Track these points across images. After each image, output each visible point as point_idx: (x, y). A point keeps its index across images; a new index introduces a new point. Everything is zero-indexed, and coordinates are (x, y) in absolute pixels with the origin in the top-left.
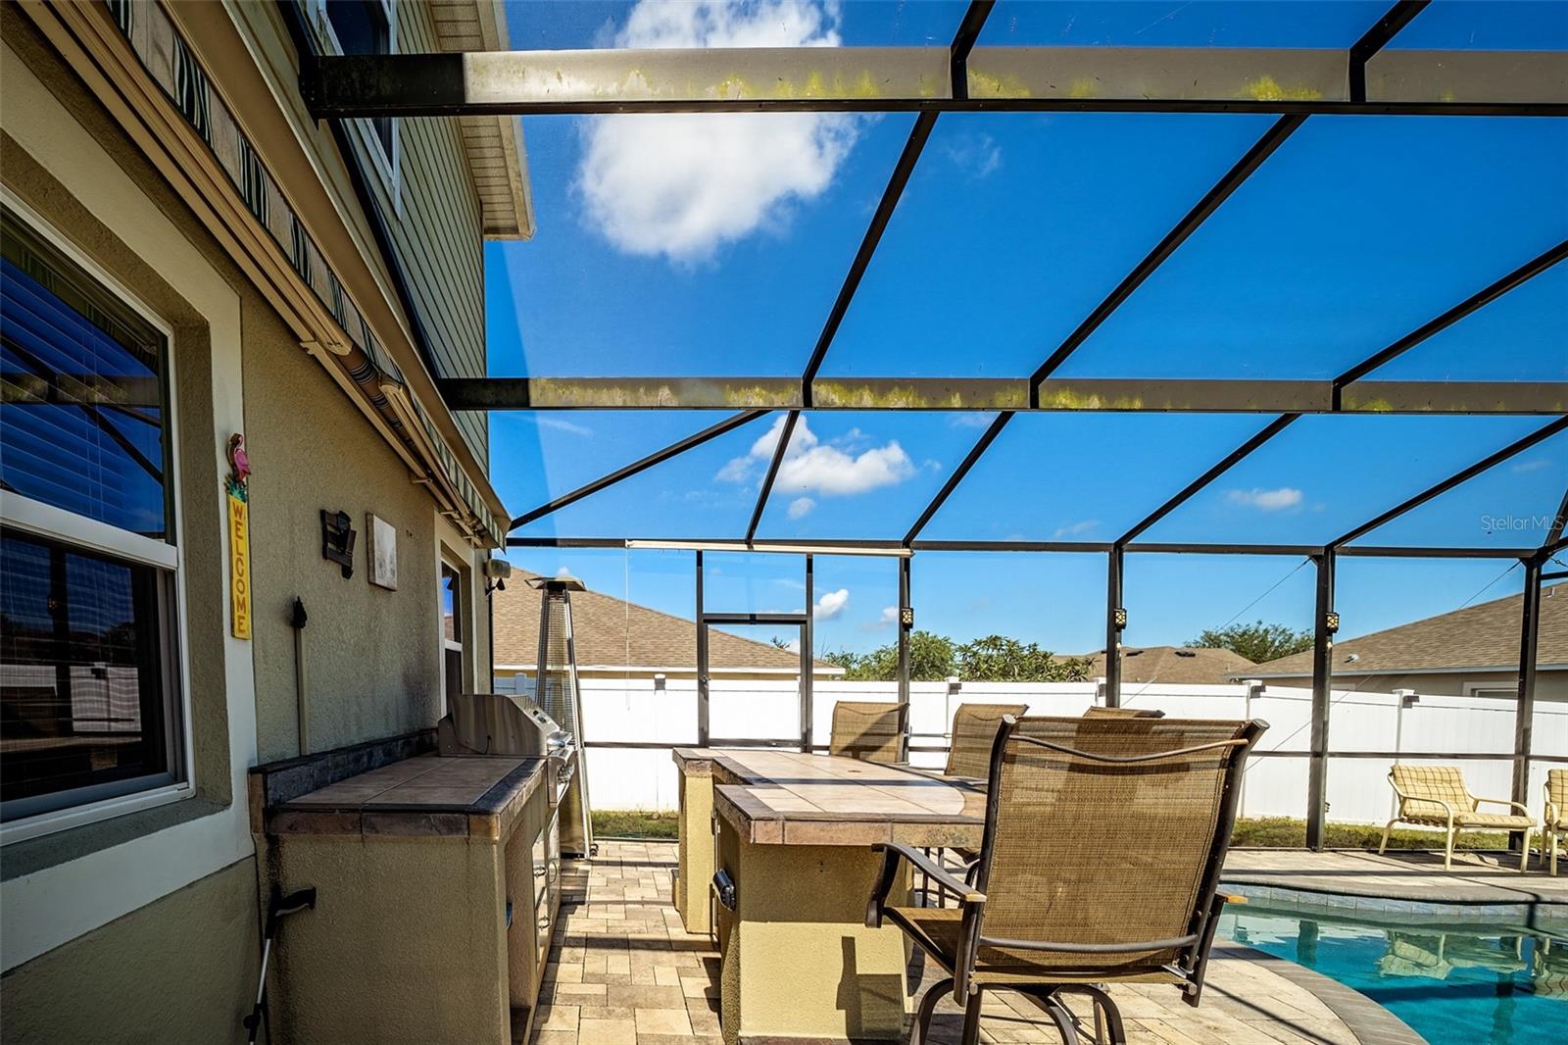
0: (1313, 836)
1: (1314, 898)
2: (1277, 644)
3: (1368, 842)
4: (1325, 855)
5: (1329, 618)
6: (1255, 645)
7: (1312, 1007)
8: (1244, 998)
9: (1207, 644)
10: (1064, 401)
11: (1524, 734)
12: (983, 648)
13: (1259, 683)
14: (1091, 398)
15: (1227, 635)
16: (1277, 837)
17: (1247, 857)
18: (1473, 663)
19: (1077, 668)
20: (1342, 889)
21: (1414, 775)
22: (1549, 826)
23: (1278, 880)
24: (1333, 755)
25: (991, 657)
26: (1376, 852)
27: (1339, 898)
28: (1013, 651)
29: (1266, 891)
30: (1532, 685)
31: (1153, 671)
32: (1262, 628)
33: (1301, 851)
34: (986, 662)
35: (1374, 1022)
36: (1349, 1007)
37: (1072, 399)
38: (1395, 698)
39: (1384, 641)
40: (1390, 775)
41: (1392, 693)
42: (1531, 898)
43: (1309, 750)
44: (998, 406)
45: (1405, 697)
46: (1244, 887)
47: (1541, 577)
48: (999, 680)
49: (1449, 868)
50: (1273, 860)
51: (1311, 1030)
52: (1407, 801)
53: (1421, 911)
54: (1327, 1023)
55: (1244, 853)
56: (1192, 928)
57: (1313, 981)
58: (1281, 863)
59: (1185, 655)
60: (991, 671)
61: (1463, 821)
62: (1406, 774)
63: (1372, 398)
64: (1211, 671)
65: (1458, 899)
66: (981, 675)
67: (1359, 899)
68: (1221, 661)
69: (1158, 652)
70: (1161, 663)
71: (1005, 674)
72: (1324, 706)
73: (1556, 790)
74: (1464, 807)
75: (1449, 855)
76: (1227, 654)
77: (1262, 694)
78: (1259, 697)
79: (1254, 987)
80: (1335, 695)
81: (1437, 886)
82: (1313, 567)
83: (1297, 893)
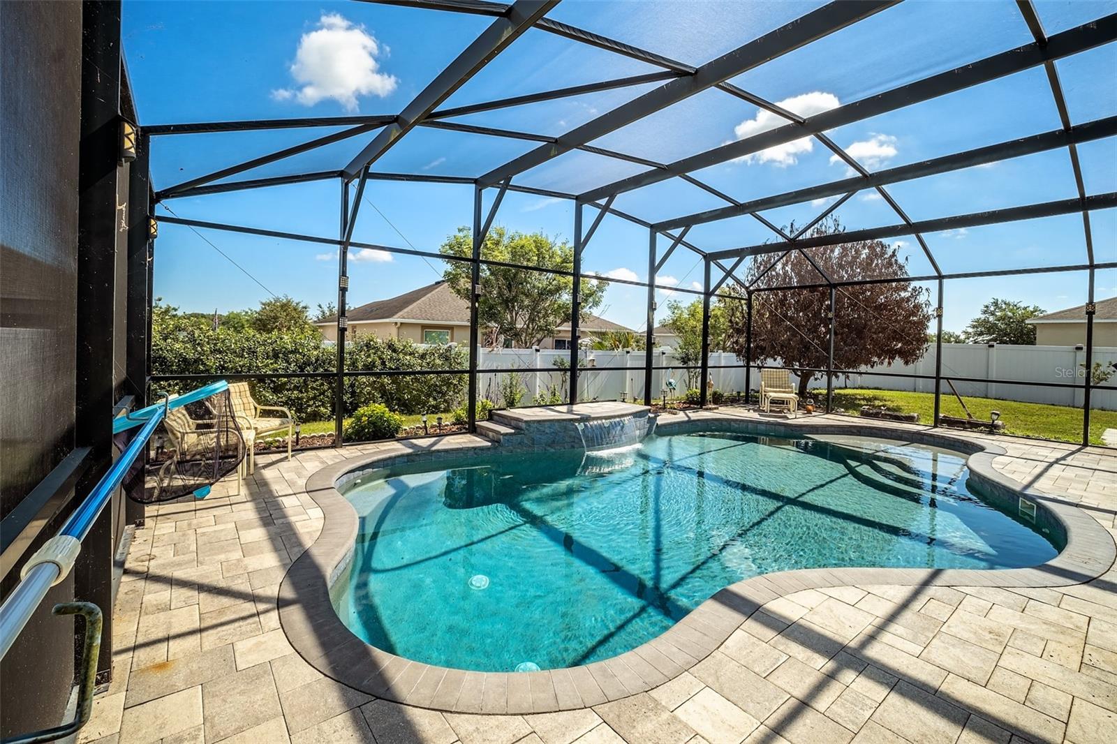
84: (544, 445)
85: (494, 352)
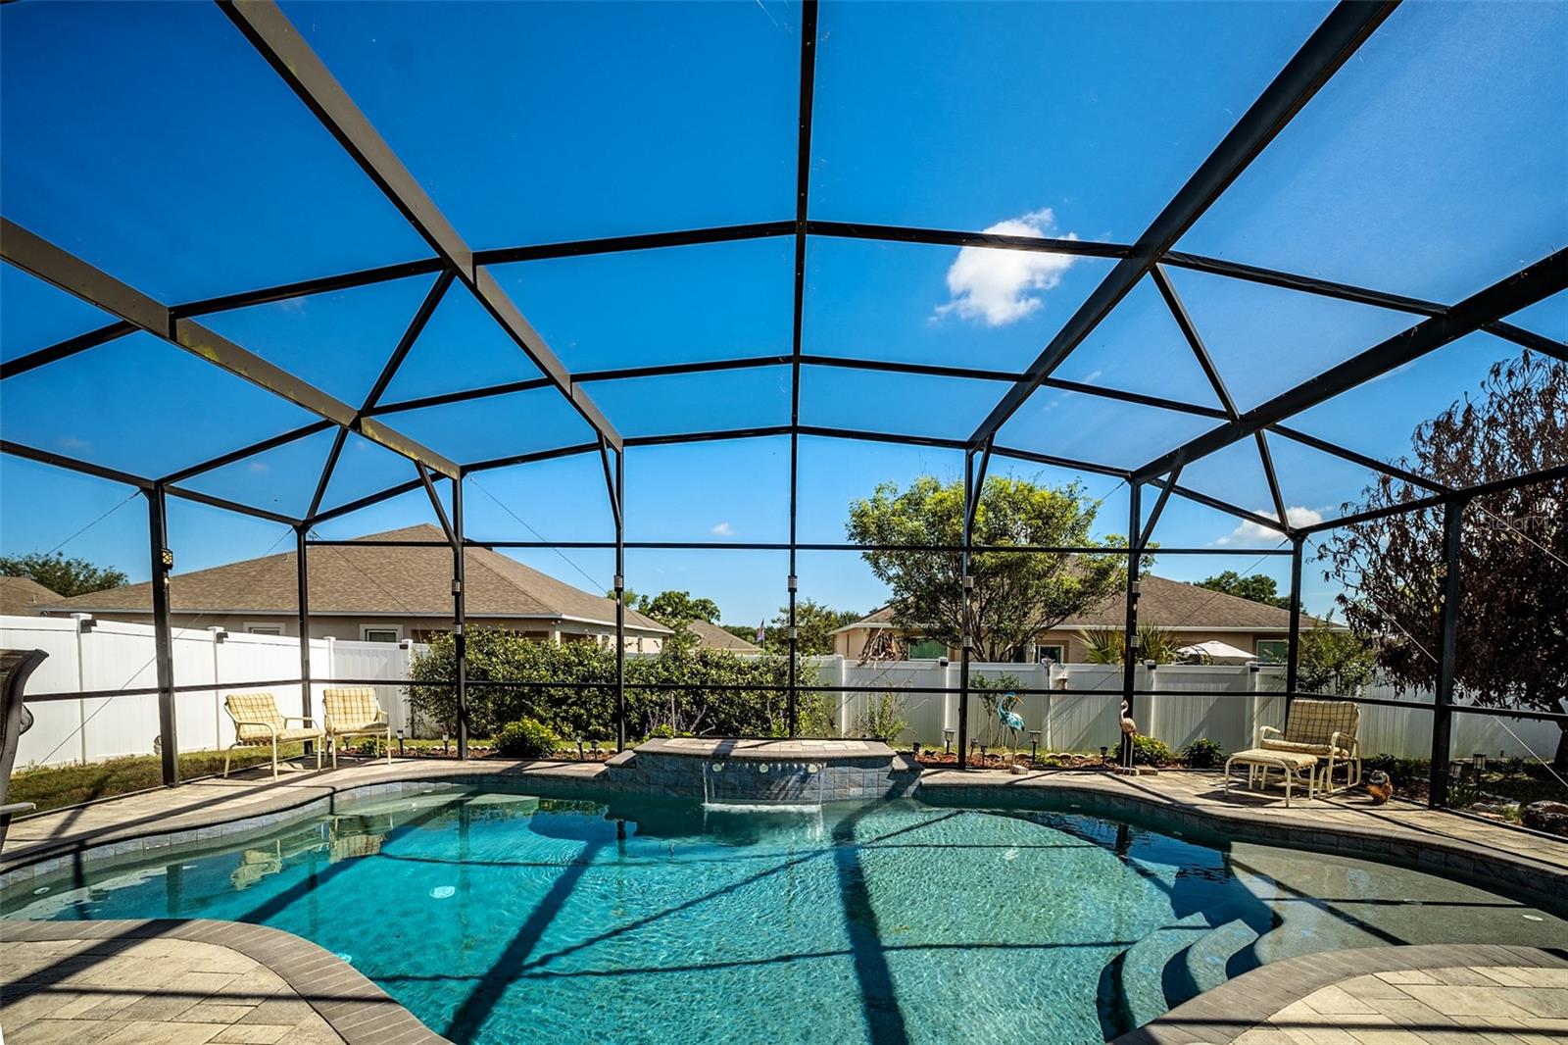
0: (169, 770)
1: (185, 836)
2: (81, 578)
4: (183, 789)
5: (164, 554)
6: (59, 577)
7: (233, 963)
8: (166, 988)
11: (305, 664)
13: (89, 617)
15: (27, 564)
16: (132, 779)
17: (110, 810)
18: (248, 607)
20: (208, 821)
21: (243, 702)
22: (329, 733)
24: (180, 689)
26: (222, 777)
27: (207, 829)
29: (138, 843)
30: (307, 626)
32: (63, 560)
33: (159, 789)
35: (288, 952)
36: (262, 946)
38: (210, 635)
39: (183, 584)
40: (226, 704)
41: (207, 630)
42: (331, 791)
43: (155, 685)
45: (218, 634)
46: (113, 845)
47: (306, 547)
49: (278, 779)
50: (136, 806)
51: (242, 990)
52: (241, 727)
53: (269, 822)
54: (252, 975)
55: (104, 806)
57: (222, 933)
58: (145, 807)
61: (280, 738)
62: (237, 702)
63: (204, 343)
64: (13, 602)
65: (291, 804)
67: (223, 825)
68: (24, 592)
72: (166, 641)
73: (329, 705)
74: (280, 726)
75: (277, 767)
76: (28, 583)
77: (93, 628)
78: (91, 632)
79: (170, 969)
80: (175, 632)
81: (275, 797)
82: (143, 501)
84: (662, 787)
85: (866, 666)
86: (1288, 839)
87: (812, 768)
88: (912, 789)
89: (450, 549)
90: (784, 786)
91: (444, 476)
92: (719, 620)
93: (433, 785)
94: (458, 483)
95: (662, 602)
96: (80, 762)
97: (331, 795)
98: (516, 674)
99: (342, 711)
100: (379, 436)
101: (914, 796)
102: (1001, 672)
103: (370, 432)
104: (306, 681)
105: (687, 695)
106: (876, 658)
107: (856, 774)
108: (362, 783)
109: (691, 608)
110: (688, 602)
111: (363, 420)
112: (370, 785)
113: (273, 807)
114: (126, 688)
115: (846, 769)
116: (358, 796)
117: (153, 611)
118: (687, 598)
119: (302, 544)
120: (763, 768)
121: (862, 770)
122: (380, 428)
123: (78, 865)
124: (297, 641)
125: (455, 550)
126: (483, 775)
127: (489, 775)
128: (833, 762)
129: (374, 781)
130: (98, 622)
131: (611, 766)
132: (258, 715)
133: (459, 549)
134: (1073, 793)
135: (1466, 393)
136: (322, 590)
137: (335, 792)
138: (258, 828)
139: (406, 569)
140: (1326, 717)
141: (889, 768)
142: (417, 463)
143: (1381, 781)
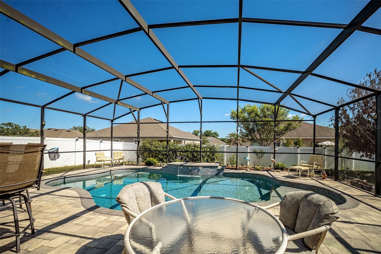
0: (84, 167)
3: (93, 166)
4: (86, 169)
5: (85, 127)
9: (74, 129)
10: (25, 73)
11: (112, 147)
12: (5, 126)
13: (77, 138)
14: (33, 75)
15: (78, 127)
19: (38, 133)
21: (98, 154)
22: (114, 160)
23: (76, 175)
24: (87, 151)
25: (8, 129)
26: (94, 168)
27: (86, 176)
28: (17, 127)
30: (112, 139)
31: (61, 135)
33: (82, 169)
34: (7, 130)
37: (27, 73)
38: (99, 141)
39: (102, 131)
40: (95, 154)
42: (110, 170)
43: (83, 151)
44: (5, 68)
46: (70, 178)
47: (113, 124)
48: (12, 136)
49: (102, 168)
50: (77, 172)
52: (98, 158)
55: (72, 172)
56: (38, 178)
59: (69, 131)
60: (8, 133)
61: (104, 160)
62: (97, 154)
63: (87, 92)
64: (74, 135)
65: (102, 172)
66: (4, 134)
67: (89, 175)
68: (76, 133)
69: (62, 130)
70: (63, 133)
71: (14, 134)
72: (85, 142)
73: (114, 154)
74: (105, 158)
75: (102, 166)
76: (78, 131)
77: (78, 140)
78: (77, 141)
80: (87, 140)
82: (83, 117)
83: (79, 177)
84: (171, 171)
85: (230, 147)
86: (294, 186)
87: (200, 168)
88: (222, 173)
89: (137, 124)
90: (194, 172)
91: (136, 111)
92: (219, 137)
93: (130, 170)
94: (139, 112)
95: (206, 133)
96: (74, 165)
97: (110, 171)
98: (156, 149)
99: (117, 156)
100: (121, 104)
101: (223, 175)
102: (260, 149)
103: (119, 104)
104: (112, 150)
105: (190, 153)
106: (233, 145)
107: (210, 170)
108: (117, 169)
109: (212, 134)
110: (212, 133)
111: (118, 102)
112: (118, 170)
113: (98, 173)
114: (78, 151)
115: (208, 169)
116: (116, 172)
117: (83, 137)
118: (211, 132)
119: (112, 124)
120: (190, 168)
121: (211, 169)
122: (121, 103)
123: (64, 181)
124: (110, 142)
125: (138, 124)
126: (140, 169)
127: (141, 168)
128: (204, 167)
129: (119, 169)
130: (79, 139)
131: (163, 167)
132: (101, 156)
133: (139, 124)
134: (257, 175)
135: (360, 81)
136: (127, 132)
137: (111, 171)
138: (95, 176)
139: (144, 127)
140: (317, 159)
141: (217, 169)
142: (129, 108)
143: (324, 174)
